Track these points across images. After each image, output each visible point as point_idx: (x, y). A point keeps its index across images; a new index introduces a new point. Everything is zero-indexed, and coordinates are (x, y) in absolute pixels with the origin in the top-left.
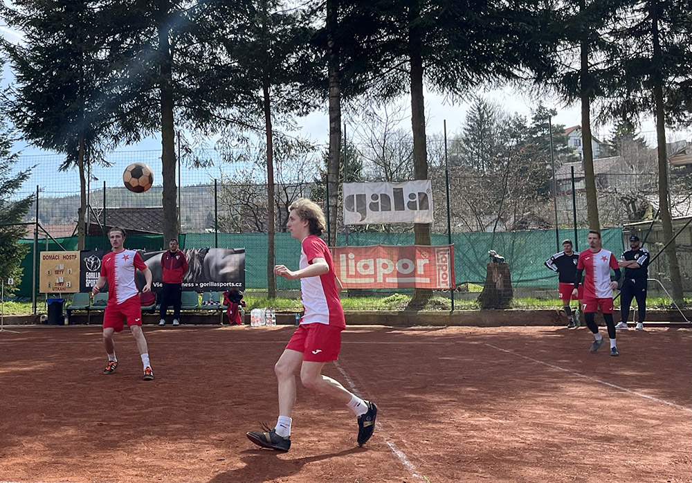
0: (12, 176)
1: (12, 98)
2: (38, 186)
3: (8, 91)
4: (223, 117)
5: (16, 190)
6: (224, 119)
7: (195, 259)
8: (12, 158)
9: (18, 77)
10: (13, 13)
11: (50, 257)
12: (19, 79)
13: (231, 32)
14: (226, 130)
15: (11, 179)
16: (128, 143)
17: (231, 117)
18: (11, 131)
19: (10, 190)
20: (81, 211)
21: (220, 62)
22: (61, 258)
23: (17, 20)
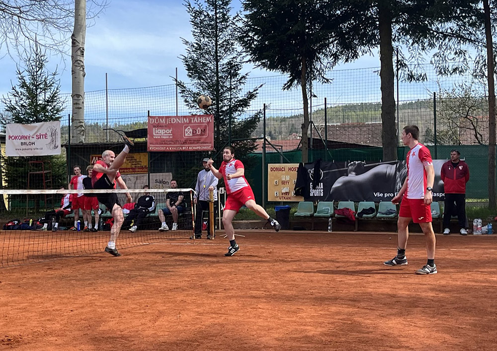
0: (241, 95)
2: (264, 104)
4: (441, 31)
5: (245, 109)
6: (442, 33)
8: (240, 80)
9: (245, 4)
11: (277, 169)
12: (246, 7)
14: (443, 44)
15: (241, 98)
17: (449, 31)
18: (240, 54)
19: (240, 109)
20: (304, 127)
22: (287, 169)
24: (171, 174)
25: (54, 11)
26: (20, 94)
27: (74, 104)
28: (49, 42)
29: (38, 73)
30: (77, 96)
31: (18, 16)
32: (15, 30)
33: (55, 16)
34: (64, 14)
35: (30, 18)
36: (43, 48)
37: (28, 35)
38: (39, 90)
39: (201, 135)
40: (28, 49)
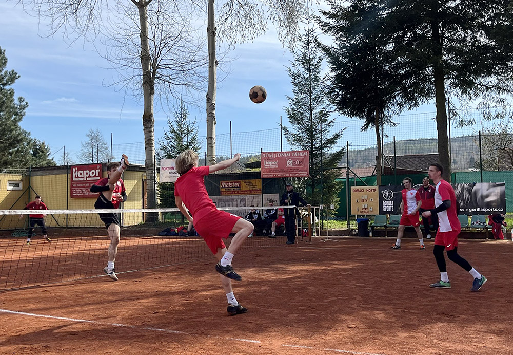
0: (330, 136)
1: (329, 83)
2: (347, 142)
3: (326, 78)
4: (484, 84)
5: (333, 145)
6: (485, 86)
7: (465, 191)
8: (329, 123)
9: (332, 68)
10: (327, 24)
11: (357, 190)
12: (333, 70)
13: (488, 20)
15: (329, 138)
16: (410, 109)
17: (490, 84)
18: (328, 106)
19: (329, 145)
20: (378, 158)
21: (480, 43)
22: (365, 191)
23: (330, 29)
24: (278, 194)
25: (194, 77)
26: (170, 138)
27: (208, 144)
28: (191, 99)
29: (183, 122)
30: (210, 138)
31: (169, 82)
32: (167, 92)
33: (194, 81)
34: (200, 79)
35: (177, 83)
36: (186, 104)
37: (175, 96)
38: (183, 135)
39: (298, 165)
40: (176, 105)
